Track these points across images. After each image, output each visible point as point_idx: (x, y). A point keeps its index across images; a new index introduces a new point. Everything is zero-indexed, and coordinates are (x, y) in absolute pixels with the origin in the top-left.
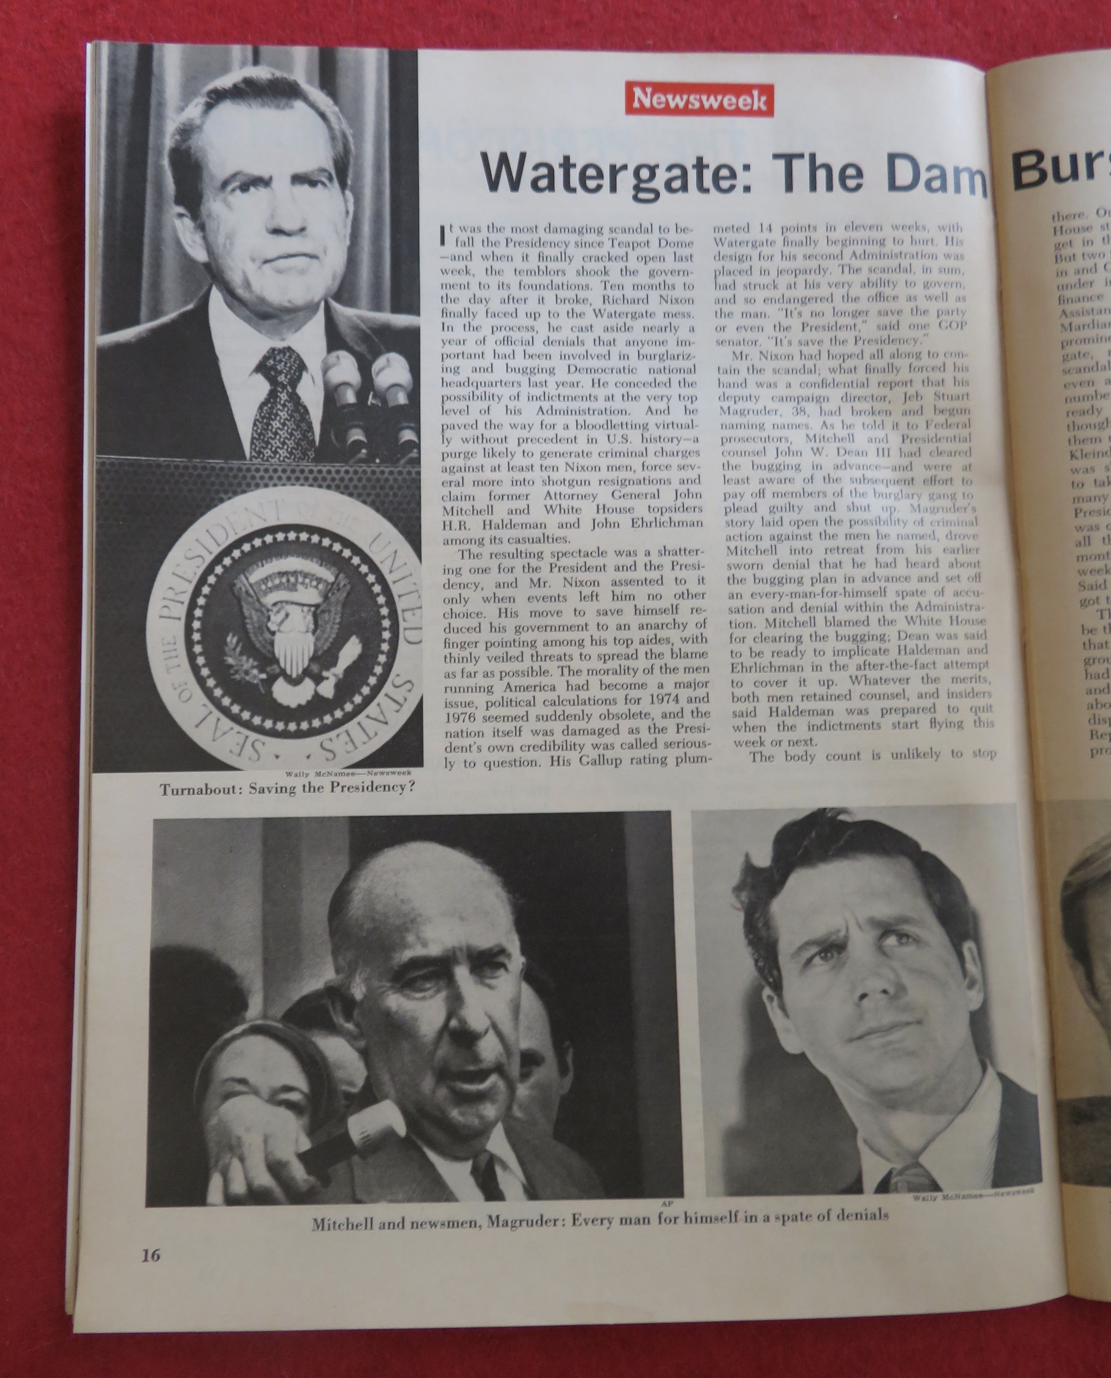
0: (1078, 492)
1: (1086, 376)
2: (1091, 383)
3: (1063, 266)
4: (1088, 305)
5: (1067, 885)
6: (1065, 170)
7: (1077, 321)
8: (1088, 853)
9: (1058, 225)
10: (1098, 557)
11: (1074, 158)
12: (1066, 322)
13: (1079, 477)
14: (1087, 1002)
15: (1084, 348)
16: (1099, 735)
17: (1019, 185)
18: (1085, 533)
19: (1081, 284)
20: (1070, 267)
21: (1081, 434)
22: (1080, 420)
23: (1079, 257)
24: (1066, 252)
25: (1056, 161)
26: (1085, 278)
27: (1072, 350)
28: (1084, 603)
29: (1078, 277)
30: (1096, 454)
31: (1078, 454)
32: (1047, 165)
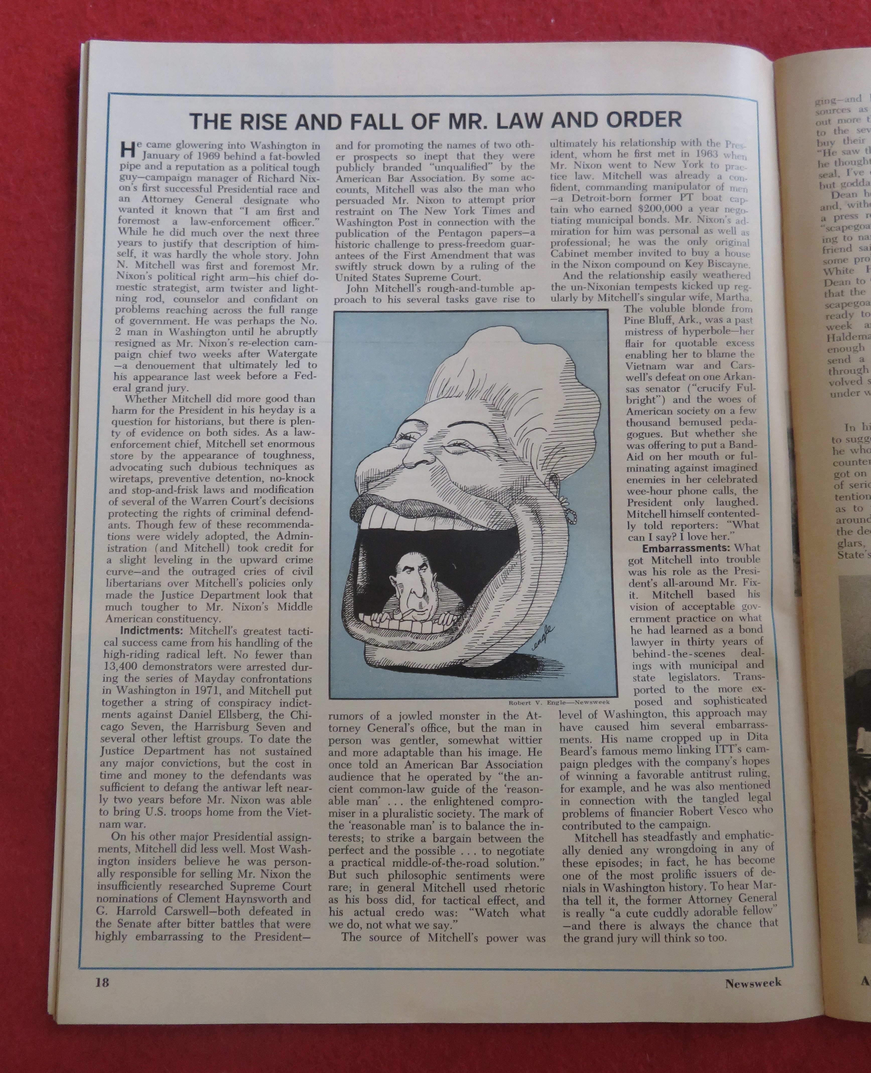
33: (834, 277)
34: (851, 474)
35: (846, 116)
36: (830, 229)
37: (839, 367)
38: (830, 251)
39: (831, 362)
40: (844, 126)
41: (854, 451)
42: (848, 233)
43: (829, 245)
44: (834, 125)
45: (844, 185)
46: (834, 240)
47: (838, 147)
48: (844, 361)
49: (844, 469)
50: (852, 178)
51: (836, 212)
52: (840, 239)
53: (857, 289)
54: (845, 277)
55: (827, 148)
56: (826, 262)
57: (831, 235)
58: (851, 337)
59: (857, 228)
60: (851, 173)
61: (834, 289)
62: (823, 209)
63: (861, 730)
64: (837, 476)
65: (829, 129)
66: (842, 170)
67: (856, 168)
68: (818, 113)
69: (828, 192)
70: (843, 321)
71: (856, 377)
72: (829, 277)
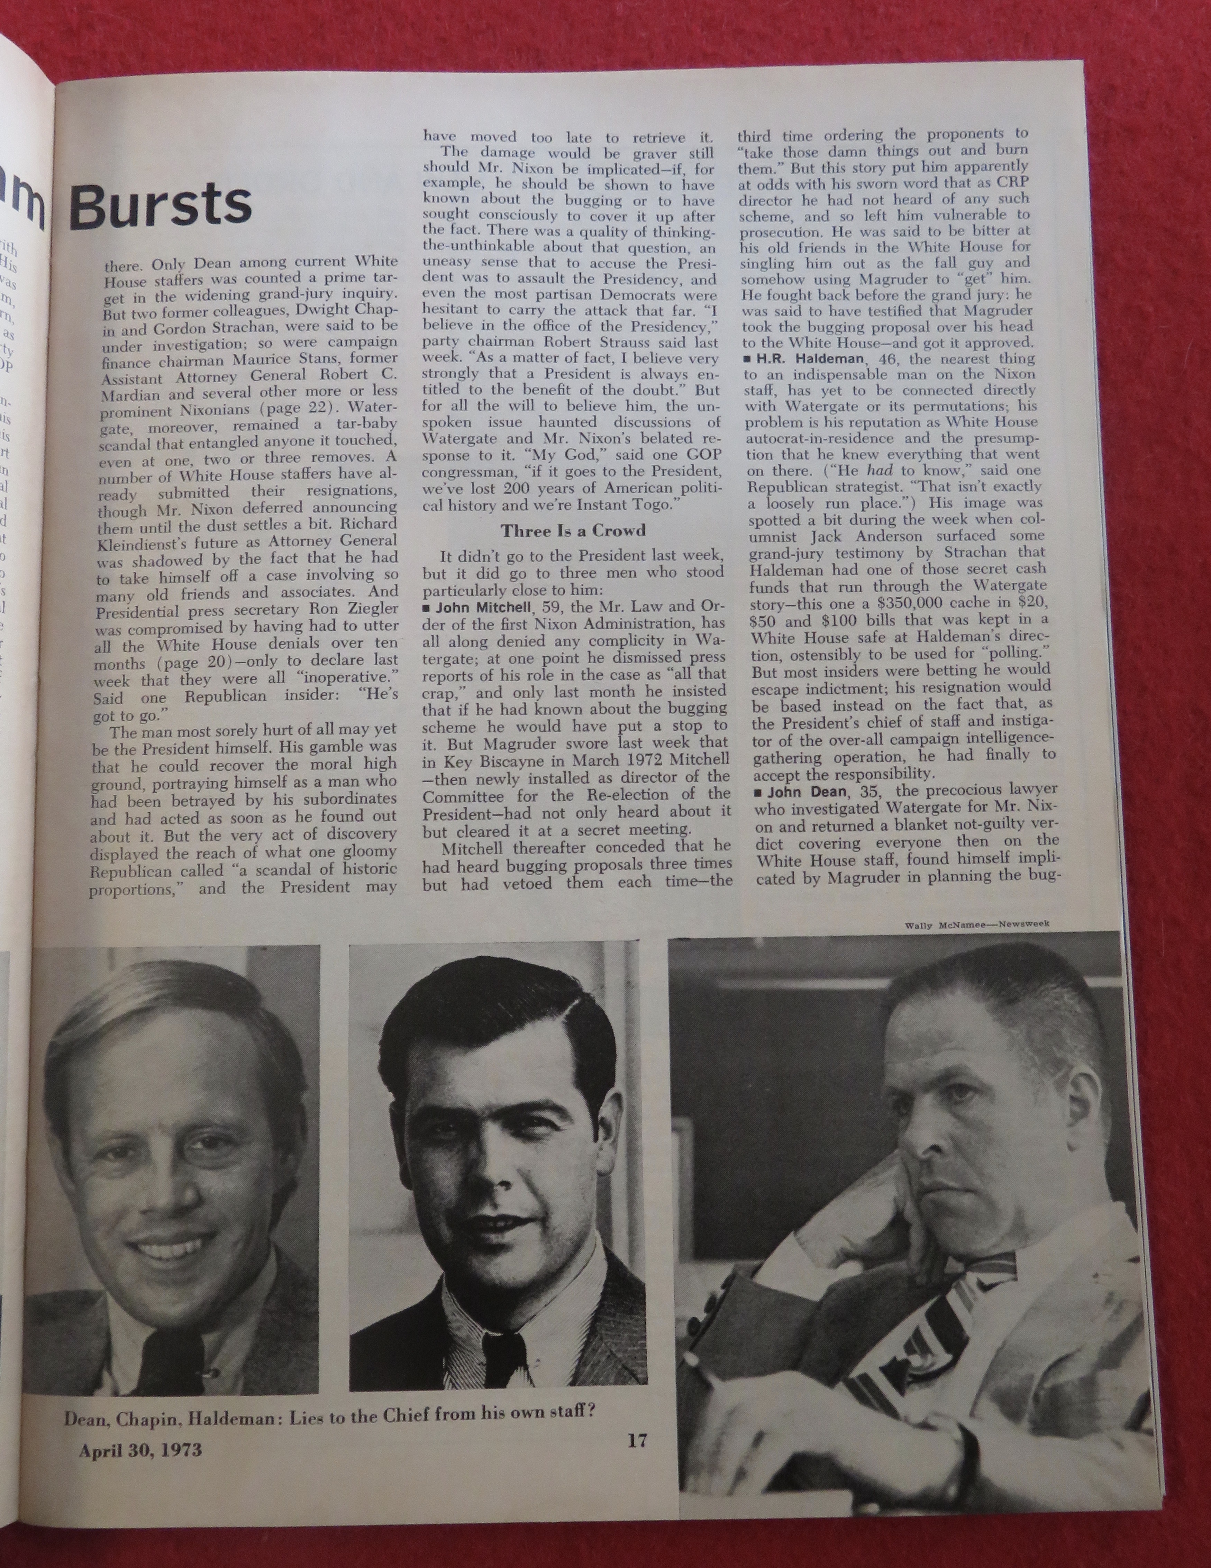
0: (103, 590)
1: (123, 455)
2: (127, 463)
3: (111, 324)
4: (132, 373)
5: (52, 1046)
6: (124, 214)
7: (120, 389)
8: (78, 1009)
9: (111, 275)
10: (117, 666)
11: (134, 199)
12: (108, 389)
13: (105, 572)
14: (62, 1183)
15: (123, 422)
16: (100, 872)
17: (76, 225)
18: (106, 637)
19: (127, 348)
20: (118, 326)
21: (113, 522)
22: (113, 506)
23: (128, 315)
24: (116, 308)
25: (115, 200)
26: (133, 340)
27: (111, 422)
28: (98, 719)
29: (125, 338)
30: (126, 547)
31: (107, 545)
32: (106, 205)
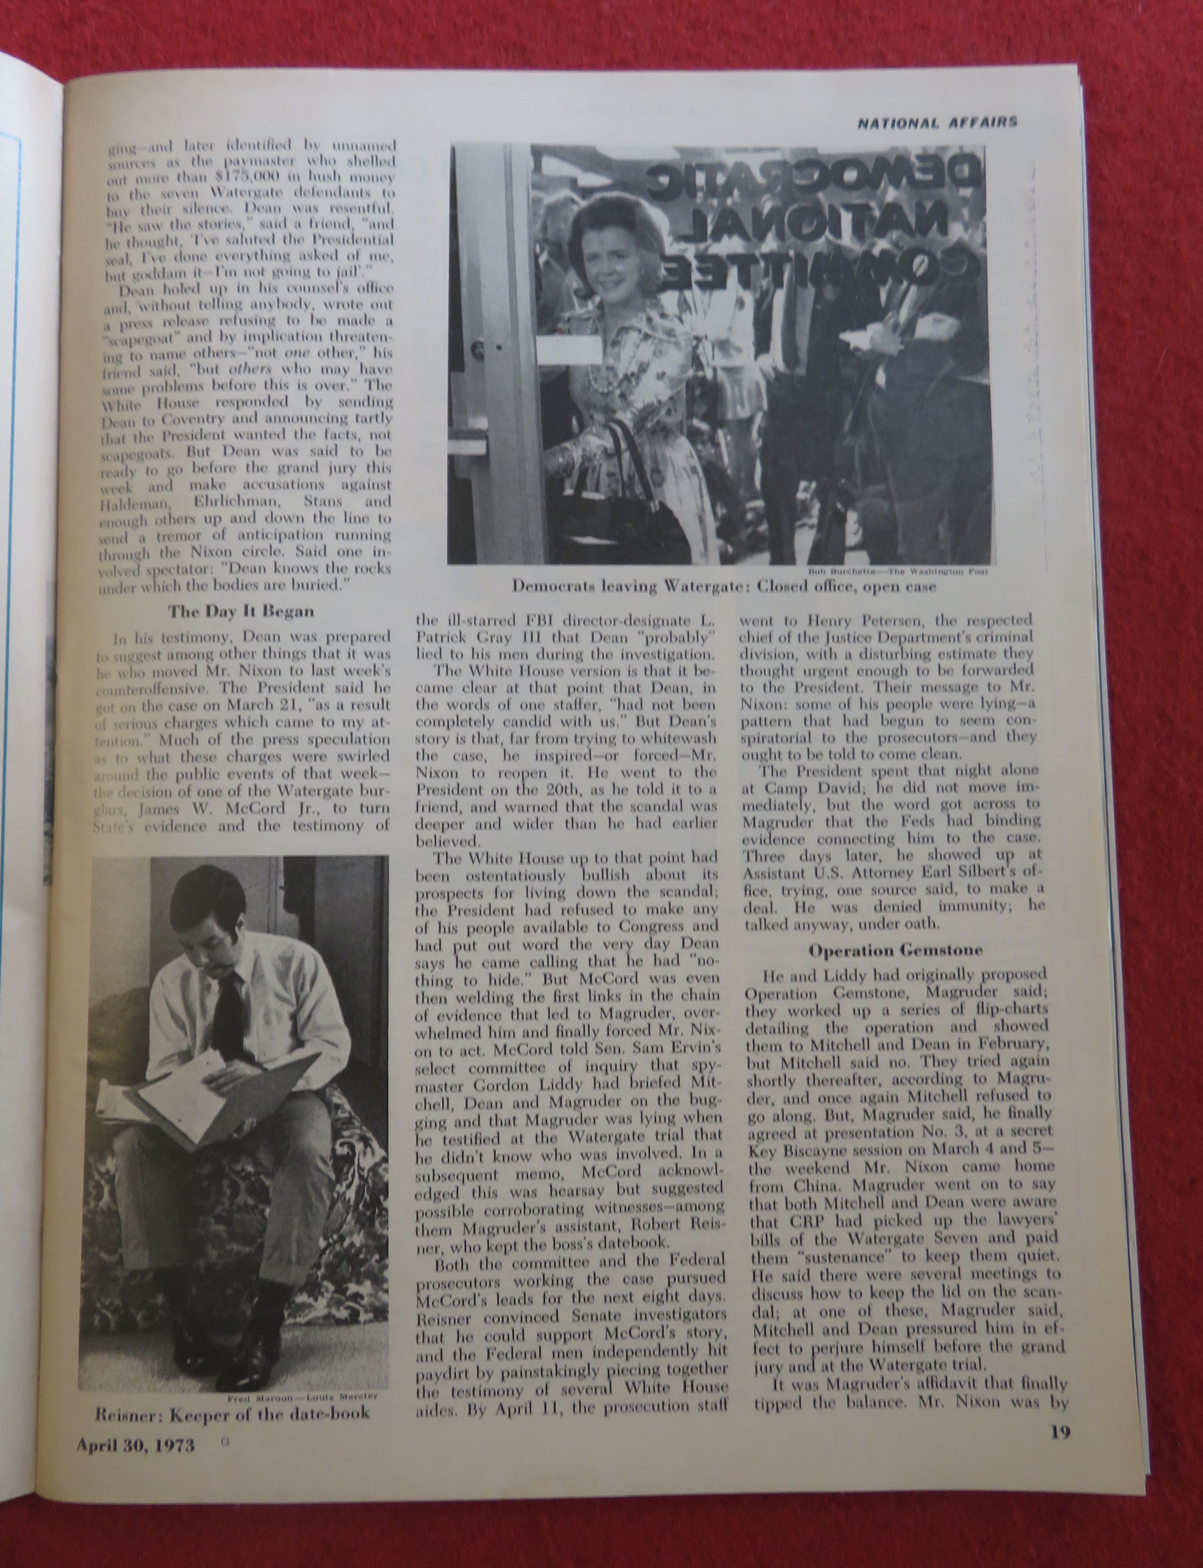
33: (115, 415)
34: (117, 709)
35: (148, 172)
36: (114, 343)
37: (112, 549)
38: (112, 376)
39: (103, 541)
40: (143, 188)
41: (122, 675)
42: (138, 349)
43: (111, 367)
44: (131, 185)
45: (136, 277)
46: (118, 360)
47: (134, 219)
48: (119, 541)
49: (107, 701)
50: (149, 266)
51: (124, 317)
52: (126, 359)
53: (143, 433)
54: (127, 415)
55: (117, 220)
56: (106, 392)
57: (114, 351)
58: (131, 506)
59: (149, 341)
60: (148, 259)
61: (115, 433)
62: (108, 311)
63: (104, 1083)
64: (99, 710)
65: (124, 192)
66: (135, 254)
67: (155, 252)
68: (112, 167)
69: (115, 287)
70: (120, 482)
71: (130, 565)
72: (109, 414)
